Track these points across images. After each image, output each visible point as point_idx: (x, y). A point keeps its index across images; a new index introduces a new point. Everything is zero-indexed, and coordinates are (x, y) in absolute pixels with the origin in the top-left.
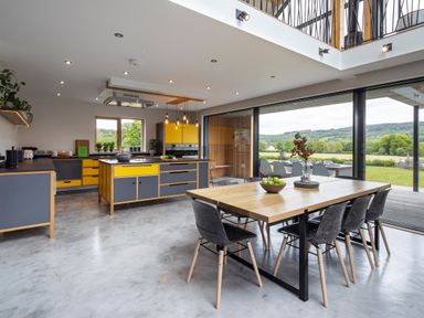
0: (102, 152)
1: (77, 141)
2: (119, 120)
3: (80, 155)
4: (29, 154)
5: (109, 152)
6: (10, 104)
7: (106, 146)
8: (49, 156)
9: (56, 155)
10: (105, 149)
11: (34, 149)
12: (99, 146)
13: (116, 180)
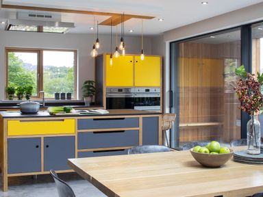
0: (15, 100)
5: (24, 100)
10: (20, 96)
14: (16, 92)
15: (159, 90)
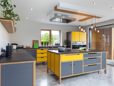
0: (44, 46)
1: (33, 41)
2: (50, 31)
3: (35, 47)
4: (15, 47)
5: (46, 46)
6: (8, 16)
7: (45, 43)
8: (22, 48)
9: (25, 47)
10: (45, 44)
11: (16, 44)
12: (42, 43)
13: (63, 63)
14: (44, 43)
15: (86, 43)
